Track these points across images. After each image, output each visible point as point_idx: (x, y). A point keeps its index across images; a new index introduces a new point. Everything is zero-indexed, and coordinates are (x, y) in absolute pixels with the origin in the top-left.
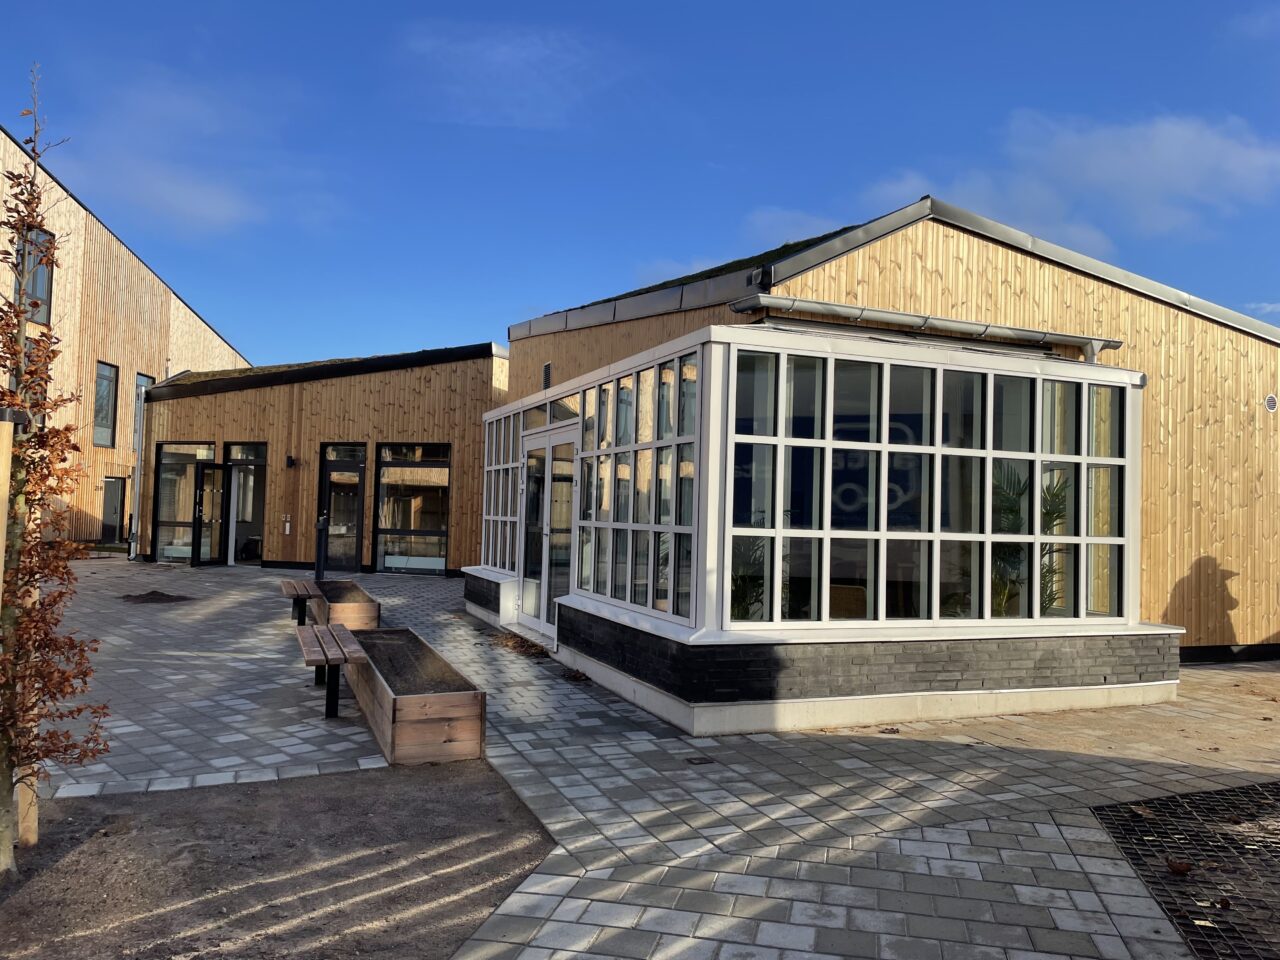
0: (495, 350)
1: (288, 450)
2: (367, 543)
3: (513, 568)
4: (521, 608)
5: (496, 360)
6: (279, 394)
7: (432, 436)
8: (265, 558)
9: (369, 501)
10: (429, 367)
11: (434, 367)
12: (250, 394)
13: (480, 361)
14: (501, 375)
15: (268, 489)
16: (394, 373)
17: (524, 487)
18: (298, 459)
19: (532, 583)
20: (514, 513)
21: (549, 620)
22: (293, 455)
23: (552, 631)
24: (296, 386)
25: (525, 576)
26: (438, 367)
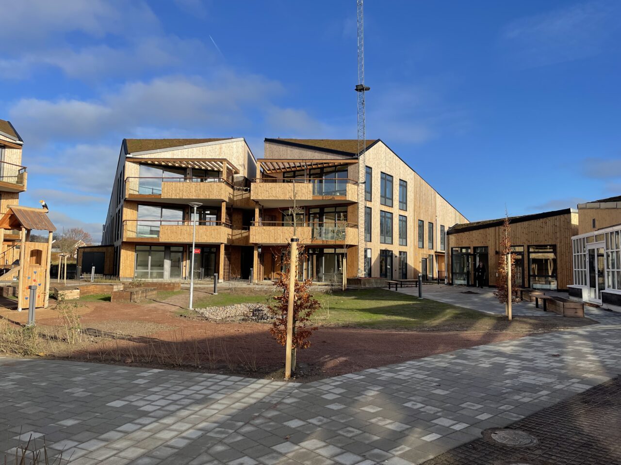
0: (571, 211)
1: (495, 249)
2: (526, 280)
3: (586, 285)
4: (590, 296)
5: (572, 215)
6: (491, 230)
7: (549, 242)
8: (490, 284)
9: (526, 265)
10: (546, 218)
11: (548, 218)
12: (481, 231)
13: (566, 215)
14: (575, 219)
15: (489, 262)
16: (532, 221)
17: (588, 260)
18: (499, 251)
19: (593, 289)
20: (585, 268)
21: (599, 298)
22: (497, 250)
23: (600, 301)
24: (497, 227)
25: (590, 287)
26: (549, 218)
